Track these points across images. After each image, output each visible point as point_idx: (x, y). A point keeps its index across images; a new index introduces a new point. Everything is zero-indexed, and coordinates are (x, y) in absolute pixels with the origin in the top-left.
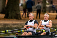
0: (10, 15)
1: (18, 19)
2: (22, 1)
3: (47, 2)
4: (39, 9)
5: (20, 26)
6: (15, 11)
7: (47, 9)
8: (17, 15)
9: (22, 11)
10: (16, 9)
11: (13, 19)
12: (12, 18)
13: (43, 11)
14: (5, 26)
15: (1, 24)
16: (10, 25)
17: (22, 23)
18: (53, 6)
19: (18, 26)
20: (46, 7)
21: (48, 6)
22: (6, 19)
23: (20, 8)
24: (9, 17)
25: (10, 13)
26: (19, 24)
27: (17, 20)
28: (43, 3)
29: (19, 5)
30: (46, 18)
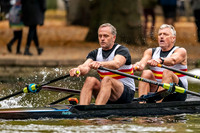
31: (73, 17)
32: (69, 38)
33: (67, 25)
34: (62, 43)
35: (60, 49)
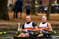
1: (7, 20)
2: (10, 1)
3: (36, 3)
5: (8, 27)
6: (3, 11)
7: (36, 10)
8: (5, 15)
9: (10, 11)
17: (11, 24)
18: (42, 6)
19: (6, 27)
20: (35, 7)
21: (37, 6)
23: (9, 8)
26: (7, 25)
27: (5, 21)
28: (31, 3)
29: (7, 5)
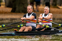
0: (17, 9)
4: (47, 2)
10: (24, 3)
11: (21, 13)
12: (19, 12)
13: (53, 4)
14: (12, 21)
15: (8, 18)
16: (18, 19)
22: (13, 13)
24: (16, 11)
25: (17, 6)
30: (46, 11)
31: (7, 5)
32: (6, 11)
33: (5, 7)
34: (4, 13)
35: (3, 15)
